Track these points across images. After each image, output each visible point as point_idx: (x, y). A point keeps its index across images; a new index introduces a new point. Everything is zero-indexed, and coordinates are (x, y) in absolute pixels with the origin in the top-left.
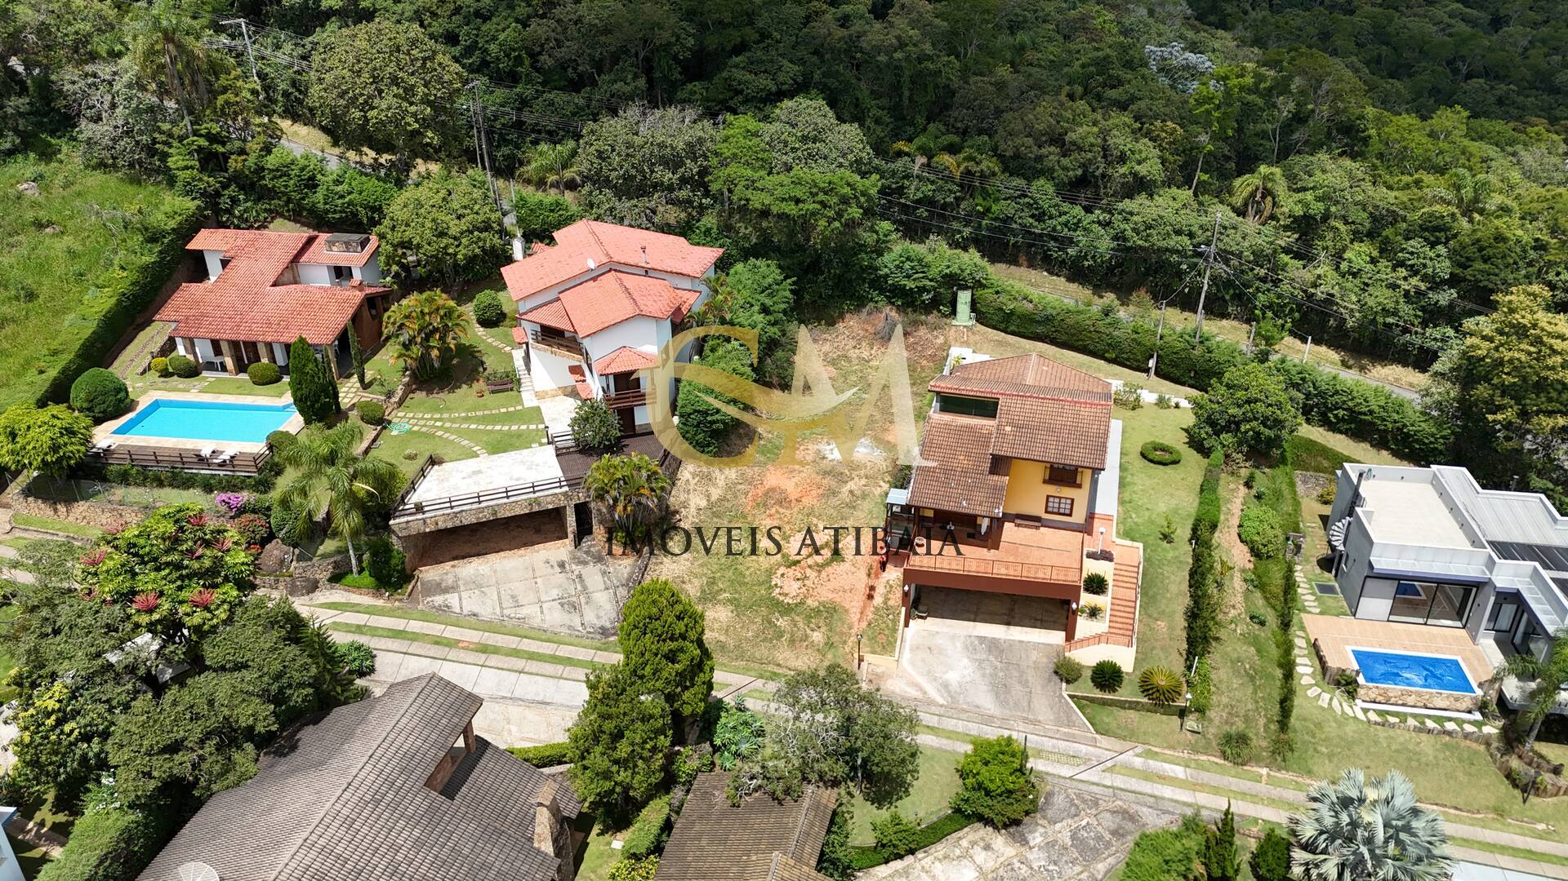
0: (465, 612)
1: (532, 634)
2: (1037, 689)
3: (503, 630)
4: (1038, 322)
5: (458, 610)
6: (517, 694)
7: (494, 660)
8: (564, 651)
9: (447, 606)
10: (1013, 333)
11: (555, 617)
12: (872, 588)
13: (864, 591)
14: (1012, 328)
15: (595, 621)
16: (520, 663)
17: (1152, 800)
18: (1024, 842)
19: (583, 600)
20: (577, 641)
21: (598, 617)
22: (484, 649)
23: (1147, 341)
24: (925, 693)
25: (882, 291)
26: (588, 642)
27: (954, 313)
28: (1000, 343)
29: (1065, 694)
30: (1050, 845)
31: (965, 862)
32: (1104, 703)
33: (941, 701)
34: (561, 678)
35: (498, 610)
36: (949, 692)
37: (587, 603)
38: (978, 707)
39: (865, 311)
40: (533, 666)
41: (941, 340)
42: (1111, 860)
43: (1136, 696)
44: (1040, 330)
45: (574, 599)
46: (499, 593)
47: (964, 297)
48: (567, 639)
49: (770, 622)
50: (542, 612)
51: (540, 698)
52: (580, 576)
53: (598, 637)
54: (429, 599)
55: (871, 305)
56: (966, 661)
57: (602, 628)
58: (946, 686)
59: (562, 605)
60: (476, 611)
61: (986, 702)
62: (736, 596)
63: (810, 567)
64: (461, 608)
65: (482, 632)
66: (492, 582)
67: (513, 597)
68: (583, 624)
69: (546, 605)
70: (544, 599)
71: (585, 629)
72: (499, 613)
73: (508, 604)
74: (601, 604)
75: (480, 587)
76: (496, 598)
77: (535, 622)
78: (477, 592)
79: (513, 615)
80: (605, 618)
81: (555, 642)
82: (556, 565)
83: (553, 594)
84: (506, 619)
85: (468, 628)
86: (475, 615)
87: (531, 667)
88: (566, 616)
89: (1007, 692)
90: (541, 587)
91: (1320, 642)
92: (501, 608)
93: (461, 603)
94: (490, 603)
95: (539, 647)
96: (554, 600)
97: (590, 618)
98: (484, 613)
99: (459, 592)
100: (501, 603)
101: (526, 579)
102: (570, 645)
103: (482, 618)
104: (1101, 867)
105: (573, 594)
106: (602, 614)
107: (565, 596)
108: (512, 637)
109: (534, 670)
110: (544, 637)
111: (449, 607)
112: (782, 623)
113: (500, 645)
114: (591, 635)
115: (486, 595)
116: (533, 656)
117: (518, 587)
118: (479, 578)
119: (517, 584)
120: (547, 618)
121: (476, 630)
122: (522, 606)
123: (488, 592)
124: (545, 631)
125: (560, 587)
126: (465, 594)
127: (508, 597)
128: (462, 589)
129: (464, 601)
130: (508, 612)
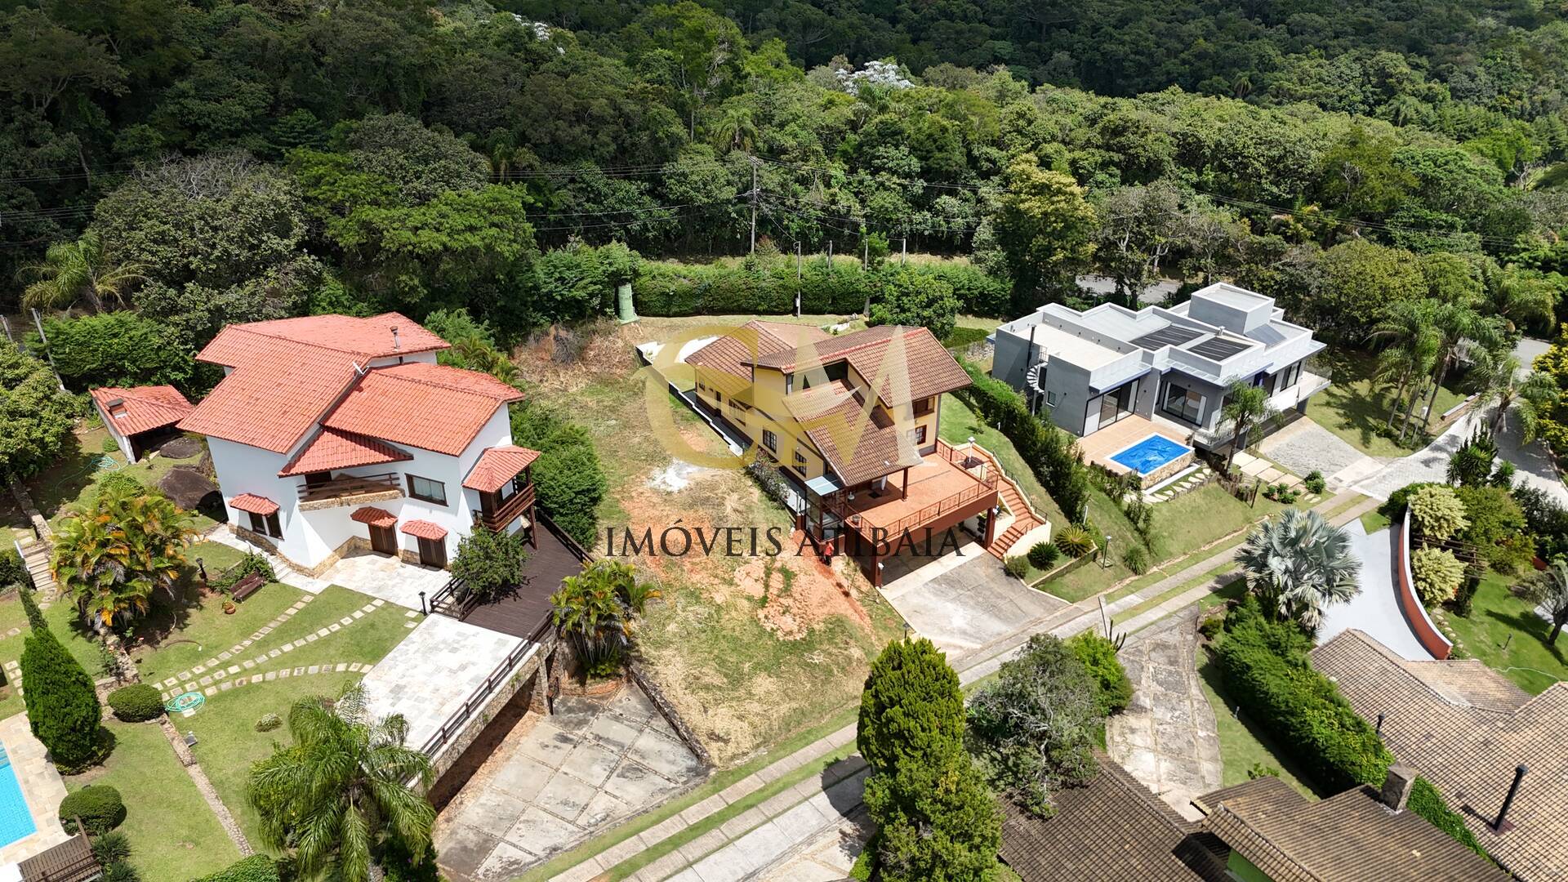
0: (542, 854)
1: (638, 822)
2: (1012, 595)
3: (607, 841)
4: (698, 296)
5: (530, 858)
7: (649, 874)
8: (694, 814)
9: (512, 863)
10: (676, 315)
11: (633, 794)
12: (839, 585)
13: (837, 592)
14: (675, 309)
15: (675, 769)
16: (676, 858)
17: (1154, 627)
18: (1141, 710)
19: (636, 758)
20: (687, 798)
21: (673, 763)
22: (622, 872)
23: (790, 282)
24: (961, 648)
25: (545, 311)
26: (697, 792)
27: (618, 312)
28: (671, 327)
29: (1029, 587)
30: (1156, 698)
31: (1136, 752)
32: (1053, 578)
33: (979, 646)
34: (731, 841)
35: (570, 827)
36: (971, 636)
37: (643, 757)
38: (999, 634)
39: (531, 338)
40: (693, 850)
41: (620, 343)
42: (1193, 683)
43: (1066, 561)
44: (700, 303)
45: (625, 763)
46: (545, 810)
47: (626, 292)
48: (677, 804)
49: (808, 665)
50: (614, 796)
51: (741, 875)
52: (598, 737)
53: (698, 780)
54: (481, 871)
55: (537, 331)
56: (948, 604)
57: (689, 770)
58: (964, 633)
59: (622, 775)
60: (550, 843)
61: (995, 626)
62: (755, 660)
63: (779, 596)
64: (530, 853)
65: (591, 860)
66: (520, 805)
67: (565, 803)
68: (668, 779)
69: (609, 787)
70: (598, 783)
71: (677, 782)
72: (576, 830)
73: (570, 814)
74: (657, 749)
75: (514, 819)
76: (550, 817)
77: (623, 810)
78: (521, 826)
79: (592, 821)
80: (679, 760)
81: (672, 814)
82: (558, 744)
83: (599, 772)
84: (592, 829)
85: (571, 867)
86: (555, 849)
87: (691, 853)
88: (642, 784)
89: (1000, 610)
90: (577, 774)
91: (1096, 462)
92: (569, 822)
93: (521, 849)
94: (552, 827)
95: (666, 829)
96: (608, 778)
97: (666, 769)
98: (561, 840)
99: (502, 840)
100: (563, 819)
101: (550, 778)
102: (688, 806)
103: (568, 847)
104: (1194, 691)
105: (617, 758)
106: (671, 757)
107: (612, 765)
108: (627, 841)
109: (698, 854)
110: (654, 818)
111: (516, 862)
112: (818, 658)
113: (628, 857)
114: (691, 784)
115: (534, 822)
116: (675, 842)
117: (554, 790)
118: (499, 811)
119: (548, 787)
120: (629, 798)
121: (581, 862)
122: (587, 805)
123: (532, 817)
124: (646, 812)
125: (595, 760)
126: (512, 837)
127: (561, 807)
128: (499, 834)
129: (522, 844)
130: (582, 821)
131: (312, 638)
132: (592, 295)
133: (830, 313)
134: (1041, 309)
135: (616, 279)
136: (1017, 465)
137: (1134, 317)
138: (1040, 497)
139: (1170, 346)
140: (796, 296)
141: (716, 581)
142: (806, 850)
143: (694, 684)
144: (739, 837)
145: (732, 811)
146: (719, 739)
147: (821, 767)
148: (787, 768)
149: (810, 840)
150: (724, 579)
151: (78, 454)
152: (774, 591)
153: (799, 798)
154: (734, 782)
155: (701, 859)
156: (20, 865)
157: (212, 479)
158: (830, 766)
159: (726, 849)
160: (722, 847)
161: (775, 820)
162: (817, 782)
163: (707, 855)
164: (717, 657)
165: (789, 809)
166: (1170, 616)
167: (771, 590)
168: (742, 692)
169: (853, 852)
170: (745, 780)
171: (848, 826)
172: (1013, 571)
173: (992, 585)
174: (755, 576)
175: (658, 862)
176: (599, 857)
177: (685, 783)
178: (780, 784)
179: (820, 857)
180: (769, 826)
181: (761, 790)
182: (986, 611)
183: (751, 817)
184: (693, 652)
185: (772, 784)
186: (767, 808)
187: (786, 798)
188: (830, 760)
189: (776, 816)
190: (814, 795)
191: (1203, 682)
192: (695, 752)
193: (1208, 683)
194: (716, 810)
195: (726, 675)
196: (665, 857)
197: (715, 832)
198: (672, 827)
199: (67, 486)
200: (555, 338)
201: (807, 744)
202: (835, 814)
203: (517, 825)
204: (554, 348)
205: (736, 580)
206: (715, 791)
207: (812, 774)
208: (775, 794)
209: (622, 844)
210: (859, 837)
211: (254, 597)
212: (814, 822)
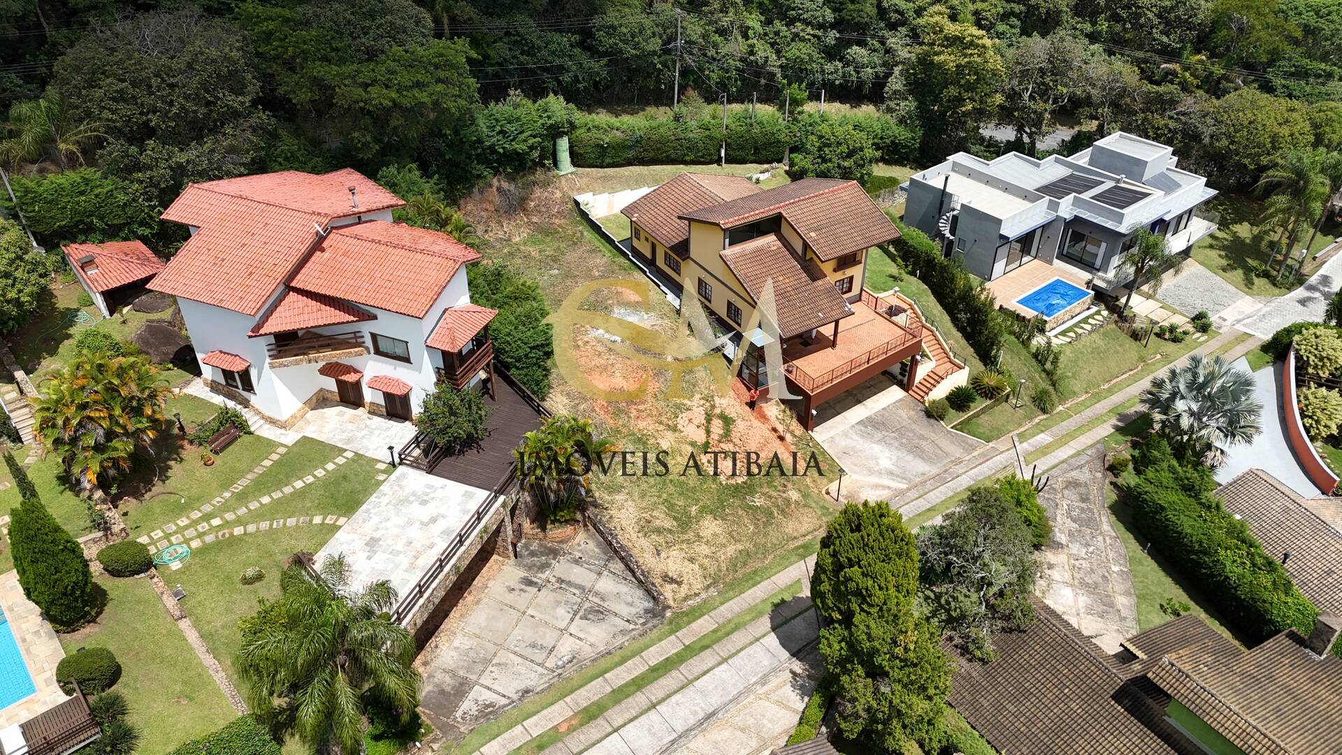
0: (515, 697)
1: (603, 664)
2: (933, 436)
3: (575, 683)
4: (630, 147)
5: (504, 701)
6: (680, 728)
7: (616, 715)
8: (655, 655)
9: (488, 706)
10: (609, 166)
11: (597, 636)
12: (775, 430)
13: (773, 436)
14: (608, 160)
15: (633, 610)
16: (640, 699)
17: (1065, 465)
18: (1059, 546)
19: (597, 600)
20: (646, 640)
21: (631, 605)
22: (590, 714)
23: (716, 133)
24: (889, 488)
25: (488, 163)
26: (655, 633)
27: (556, 163)
28: (605, 178)
29: (949, 428)
30: (1071, 534)
31: (1055, 586)
32: (970, 419)
33: (905, 486)
34: (690, 682)
35: (540, 670)
36: (898, 476)
37: (603, 599)
38: (924, 474)
39: (475, 190)
40: (656, 690)
41: (558, 194)
42: (1104, 519)
43: (982, 403)
44: (631, 154)
45: (587, 605)
46: (515, 653)
47: (563, 144)
48: (636, 645)
49: (750, 507)
50: (579, 639)
51: (701, 715)
52: (561, 581)
53: (655, 621)
54: (459, 714)
55: (481, 183)
56: (874, 446)
57: (647, 611)
58: (891, 473)
59: (584, 618)
60: (522, 687)
61: (918, 467)
62: (701, 504)
63: (720, 441)
64: (504, 696)
65: (561, 702)
66: (492, 648)
67: (533, 646)
68: (628, 621)
69: (573, 629)
70: (563, 625)
71: (636, 624)
72: (546, 672)
73: (539, 656)
74: (616, 591)
75: (487, 662)
76: (520, 660)
77: (588, 652)
78: (493, 669)
79: (560, 663)
80: (637, 602)
81: (633, 656)
82: (523, 587)
83: (563, 614)
84: (560, 671)
85: (543, 709)
86: (527, 691)
87: (653, 694)
88: (604, 626)
89: (923, 451)
90: (543, 616)
91: (1005, 306)
92: (539, 665)
93: (495, 692)
94: (522, 669)
95: (629, 671)
96: (572, 620)
97: (625, 611)
98: (532, 683)
99: (476, 683)
100: (532, 661)
101: (518, 621)
102: (648, 647)
103: (539, 689)
104: (1106, 527)
105: (579, 600)
106: (629, 599)
107: (575, 607)
108: (593, 683)
109: (661, 695)
110: (616, 659)
111: (491, 705)
112: (759, 501)
113: (596, 698)
114: (650, 625)
115: (506, 665)
116: (639, 684)
117: (523, 633)
118: (472, 654)
119: (517, 631)
120: (592, 640)
121: (552, 704)
122: (554, 647)
123: (503, 660)
124: (609, 653)
125: (558, 603)
126: (486, 680)
127: (529, 650)
128: (473, 677)
129: (495, 687)
130: (550, 663)
131: (288, 490)
132: (532, 148)
133: (751, 162)
134: (951, 158)
135: (554, 132)
136: (935, 312)
137: (1038, 165)
138: (957, 342)
139: (1074, 194)
140: (721, 146)
141: (661, 427)
142: (762, 690)
143: (646, 528)
144: (697, 678)
145: (690, 652)
146: (672, 581)
147: (769, 608)
148: (737, 609)
149: (763, 681)
150: (669, 426)
151: (54, 309)
152: (715, 437)
153: (751, 638)
154: (689, 623)
155: (664, 700)
156: (22, 726)
157: (184, 332)
158: (776, 606)
159: (686, 690)
160: (682, 688)
161: (730, 661)
162: (765, 623)
163: (669, 696)
164: (666, 500)
165: (742, 649)
166: (1078, 454)
167: (712, 436)
168: (691, 535)
169: (804, 691)
170: (699, 621)
171: (798, 666)
172: (933, 413)
173: (914, 426)
174: (696, 422)
175: (623, 704)
176: (568, 699)
177: (644, 624)
178: (732, 625)
179: (774, 697)
180: (724, 666)
181: (714, 631)
182: (910, 452)
183: (708, 658)
184: (643, 496)
185: (724, 625)
186: (722, 649)
187: (739, 638)
188: (776, 601)
189: (731, 656)
190: (764, 636)
191: (1113, 518)
192: (651, 594)
193: (1119, 520)
194: (674, 651)
195: (675, 519)
196: (630, 699)
197: (674, 673)
198: (634, 668)
199: (47, 341)
200: (498, 189)
201: (754, 585)
202: (785, 654)
203: (490, 668)
204: (497, 199)
205: (679, 427)
206: (672, 632)
207: (761, 614)
208: (728, 634)
209: (589, 685)
210: (809, 677)
211: (230, 448)
212: (766, 663)
